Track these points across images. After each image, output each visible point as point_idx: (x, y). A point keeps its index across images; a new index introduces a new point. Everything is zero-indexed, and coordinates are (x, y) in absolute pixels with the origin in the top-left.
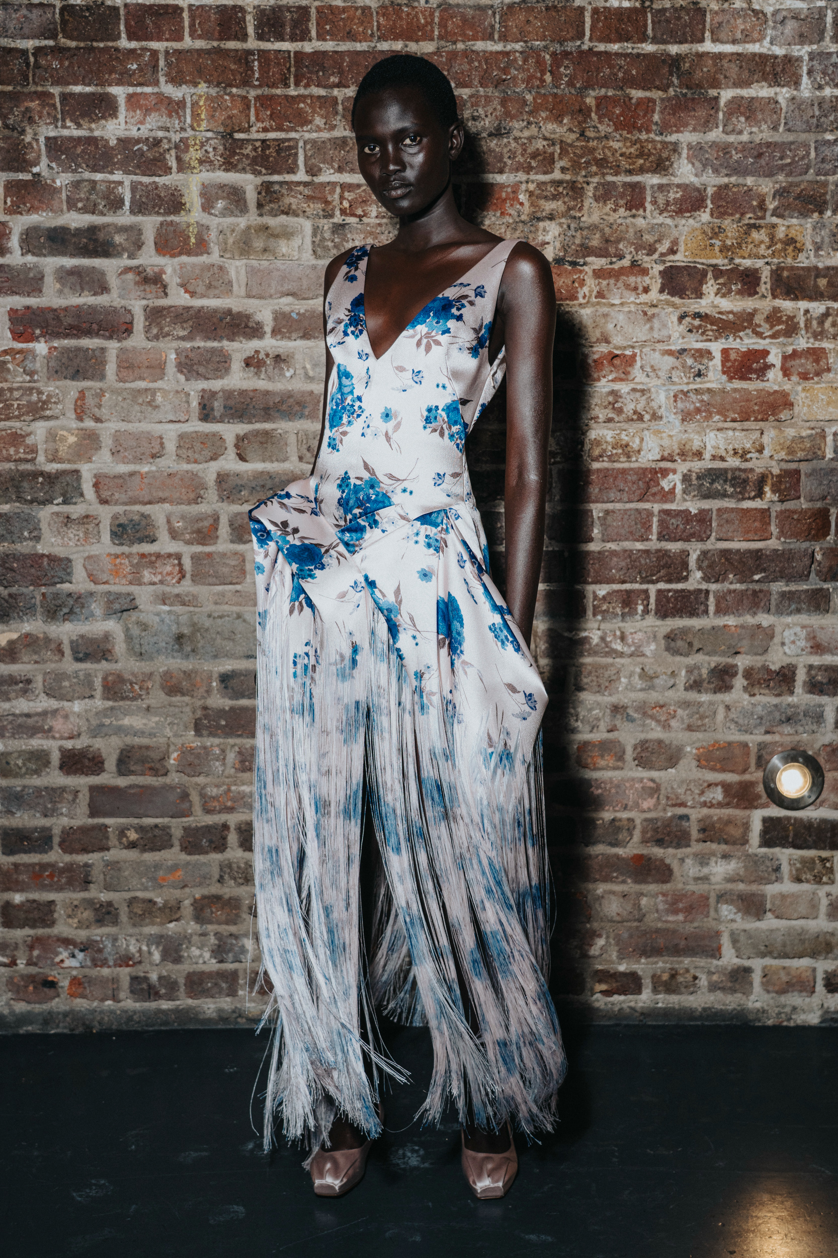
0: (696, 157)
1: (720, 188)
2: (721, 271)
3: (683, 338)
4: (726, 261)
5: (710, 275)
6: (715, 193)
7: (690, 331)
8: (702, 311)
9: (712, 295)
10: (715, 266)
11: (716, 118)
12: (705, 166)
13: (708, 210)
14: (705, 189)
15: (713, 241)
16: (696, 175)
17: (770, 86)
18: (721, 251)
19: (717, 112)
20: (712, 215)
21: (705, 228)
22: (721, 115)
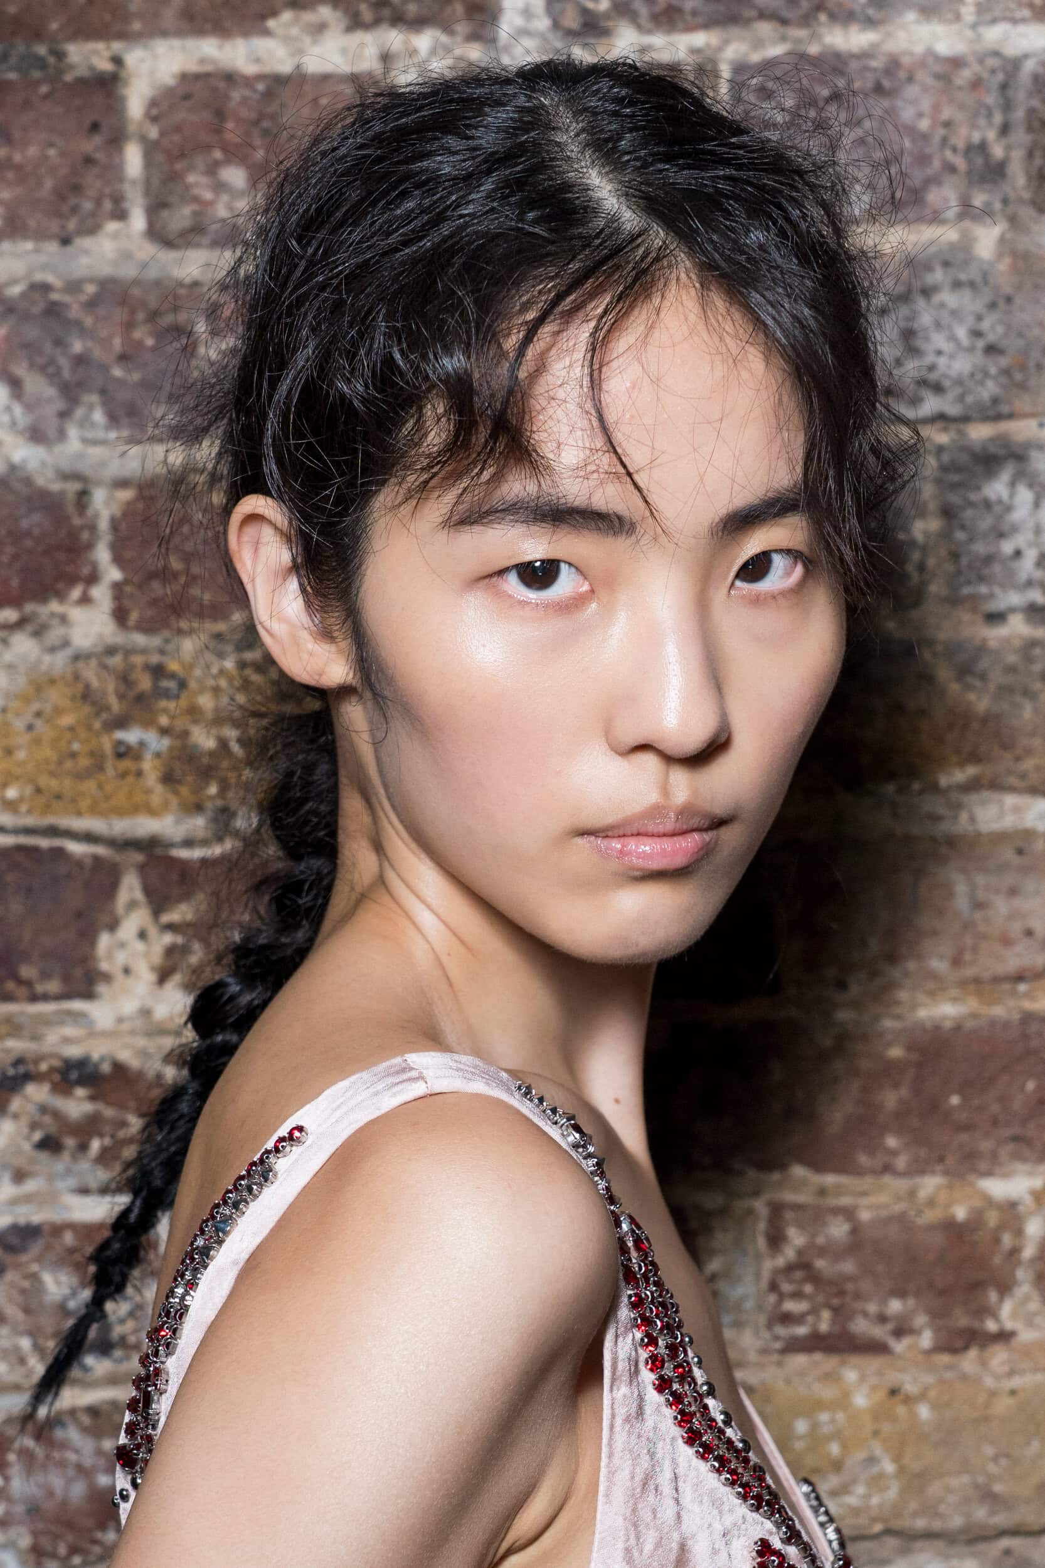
0: (29, 347)
1: (146, 488)
2: (183, 867)
3: (20, 1176)
4: (198, 824)
5: (130, 887)
6: (128, 512)
7: (50, 1145)
8: (98, 1051)
9: (145, 976)
10: (151, 846)
11: (114, 171)
12: (71, 393)
13: (101, 593)
14: (83, 496)
15: (131, 736)
16: (36, 435)
17: (356, 23)
18: (168, 779)
19: (117, 141)
20: (120, 615)
21: (90, 673)
22: (133, 159)
